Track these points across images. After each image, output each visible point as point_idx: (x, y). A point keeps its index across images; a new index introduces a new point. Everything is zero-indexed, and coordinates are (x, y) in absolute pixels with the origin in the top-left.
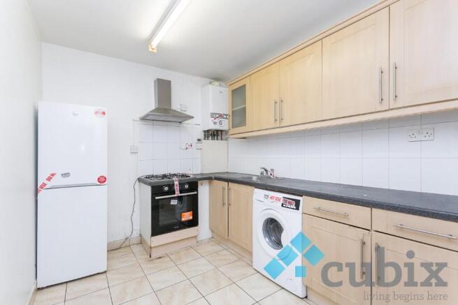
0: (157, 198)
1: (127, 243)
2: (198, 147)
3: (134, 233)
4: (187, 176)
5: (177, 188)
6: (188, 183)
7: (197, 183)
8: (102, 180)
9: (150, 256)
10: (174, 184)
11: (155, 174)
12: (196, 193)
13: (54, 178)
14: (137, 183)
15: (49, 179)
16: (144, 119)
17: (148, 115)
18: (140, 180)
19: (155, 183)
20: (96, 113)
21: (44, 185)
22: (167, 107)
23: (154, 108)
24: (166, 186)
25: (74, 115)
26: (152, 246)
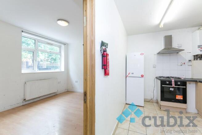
0: (163, 86)
1: (152, 101)
2: (189, 64)
3: (154, 98)
4: (180, 78)
5: (173, 83)
6: (180, 82)
7: (186, 82)
8: (142, 76)
9: (160, 109)
10: (171, 81)
11: (163, 76)
12: (185, 87)
13: (130, 74)
14: (156, 79)
15: (129, 74)
16: (159, 53)
17: (160, 52)
18: (157, 78)
19: (163, 79)
20: (141, 54)
21: (128, 76)
22: (170, 47)
23: (163, 48)
24: (168, 81)
25: (135, 55)
26: (161, 104)
